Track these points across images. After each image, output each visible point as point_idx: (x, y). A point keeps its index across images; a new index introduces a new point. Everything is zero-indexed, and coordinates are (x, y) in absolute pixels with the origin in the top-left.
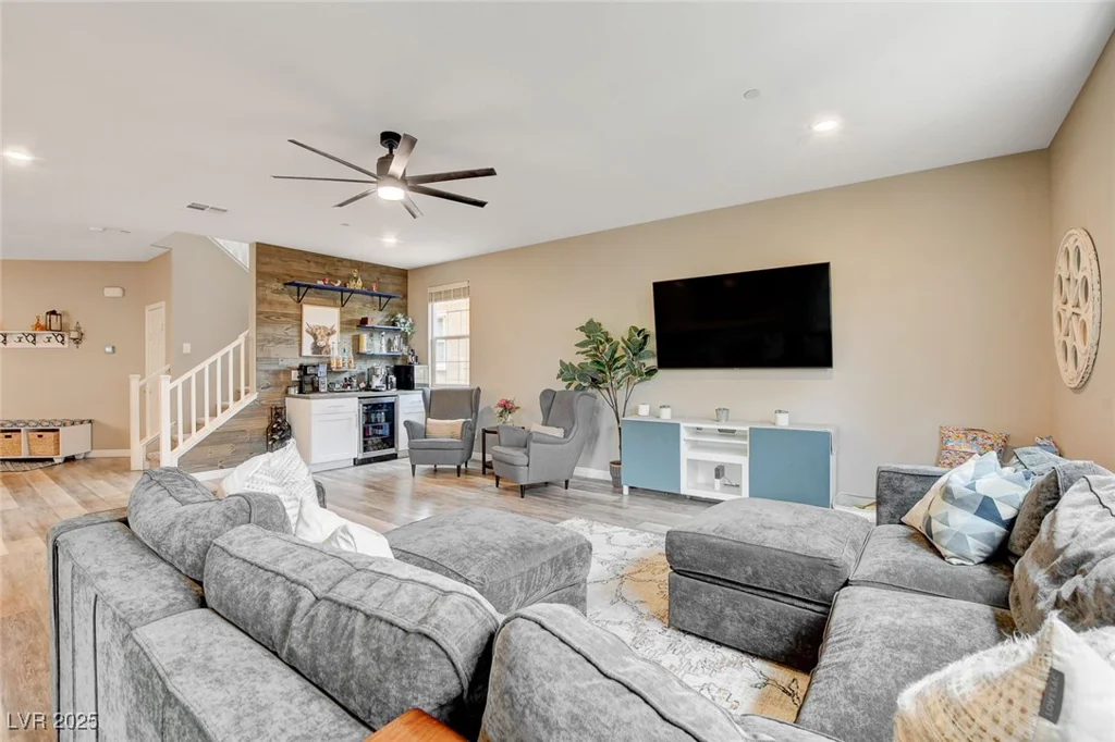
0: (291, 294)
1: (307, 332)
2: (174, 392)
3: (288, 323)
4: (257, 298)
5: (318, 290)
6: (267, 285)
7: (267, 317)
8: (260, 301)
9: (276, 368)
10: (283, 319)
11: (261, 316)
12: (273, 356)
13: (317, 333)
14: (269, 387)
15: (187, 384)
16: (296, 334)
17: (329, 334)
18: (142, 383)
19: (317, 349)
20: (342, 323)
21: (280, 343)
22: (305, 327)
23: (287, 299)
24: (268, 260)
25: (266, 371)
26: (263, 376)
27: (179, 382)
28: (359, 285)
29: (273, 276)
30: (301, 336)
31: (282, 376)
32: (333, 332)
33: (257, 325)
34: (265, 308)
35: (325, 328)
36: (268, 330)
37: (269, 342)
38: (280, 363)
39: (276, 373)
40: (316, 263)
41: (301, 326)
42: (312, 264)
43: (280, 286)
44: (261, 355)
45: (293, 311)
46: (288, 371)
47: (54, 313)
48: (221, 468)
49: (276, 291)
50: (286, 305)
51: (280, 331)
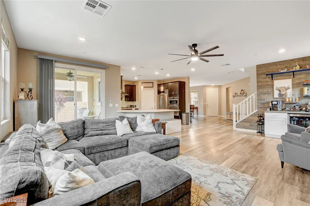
0: (269, 78)
1: (276, 89)
2: (236, 108)
3: (268, 87)
4: (257, 81)
5: (281, 74)
6: (260, 77)
7: (260, 87)
8: (258, 82)
9: (264, 102)
10: (267, 86)
11: (258, 87)
12: (263, 98)
13: (281, 89)
14: (261, 108)
15: (239, 106)
16: (272, 91)
17: (287, 89)
18: (236, 106)
19: (280, 95)
20: (293, 84)
21: (266, 94)
22: (275, 88)
23: (268, 79)
24: (261, 69)
25: (260, 103)
26: (259, 104)
27: (237, 106)
28: (298, 68)
29: (263, 74)
30: (273, 91)
31: (266, 104)
32: (289, 88)
33: (257, 90)
34: (260, 84)
35: (284, 87)
36: (261, 90)
37: (261, 94)
38: (265, 100)
39: (264, 104)
40: (280, 65)
41: (273, 88)
42: (278, 66)
43: (265, 76)
44: (259, 98)
45: (270, 83)
46: (268, 103)
47: (242, 90)
48: (246, 129)
49: (264, 78)
50: (267, 82)
51: (265, 90)
